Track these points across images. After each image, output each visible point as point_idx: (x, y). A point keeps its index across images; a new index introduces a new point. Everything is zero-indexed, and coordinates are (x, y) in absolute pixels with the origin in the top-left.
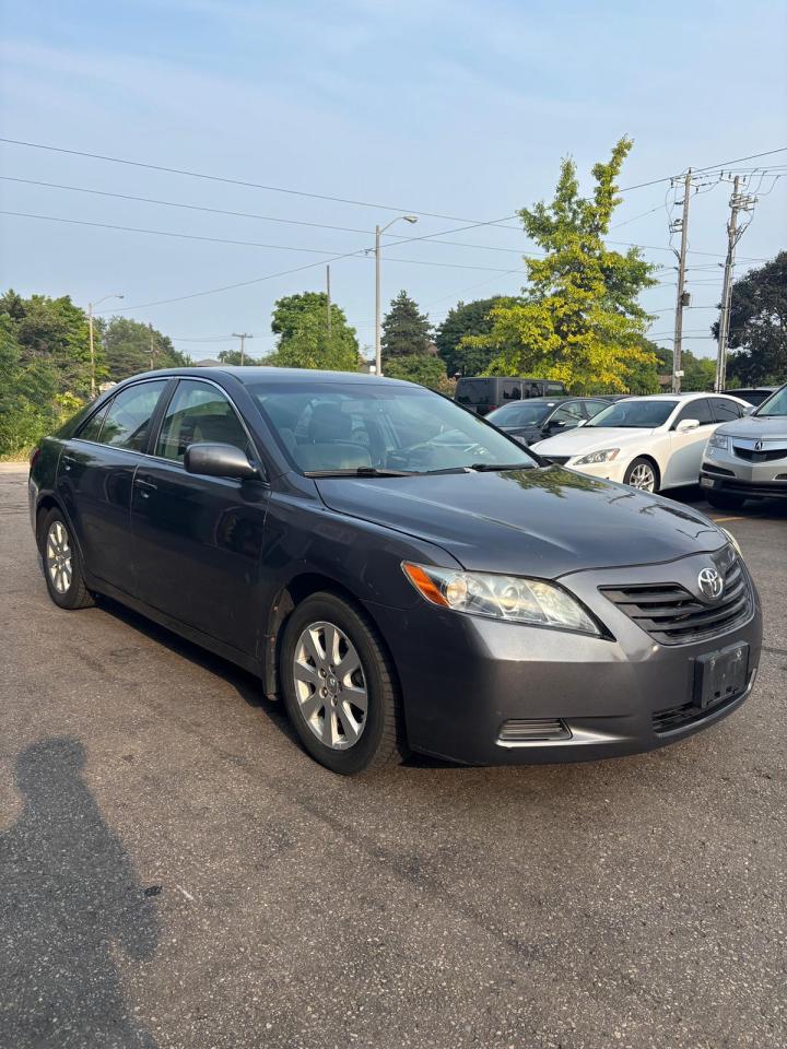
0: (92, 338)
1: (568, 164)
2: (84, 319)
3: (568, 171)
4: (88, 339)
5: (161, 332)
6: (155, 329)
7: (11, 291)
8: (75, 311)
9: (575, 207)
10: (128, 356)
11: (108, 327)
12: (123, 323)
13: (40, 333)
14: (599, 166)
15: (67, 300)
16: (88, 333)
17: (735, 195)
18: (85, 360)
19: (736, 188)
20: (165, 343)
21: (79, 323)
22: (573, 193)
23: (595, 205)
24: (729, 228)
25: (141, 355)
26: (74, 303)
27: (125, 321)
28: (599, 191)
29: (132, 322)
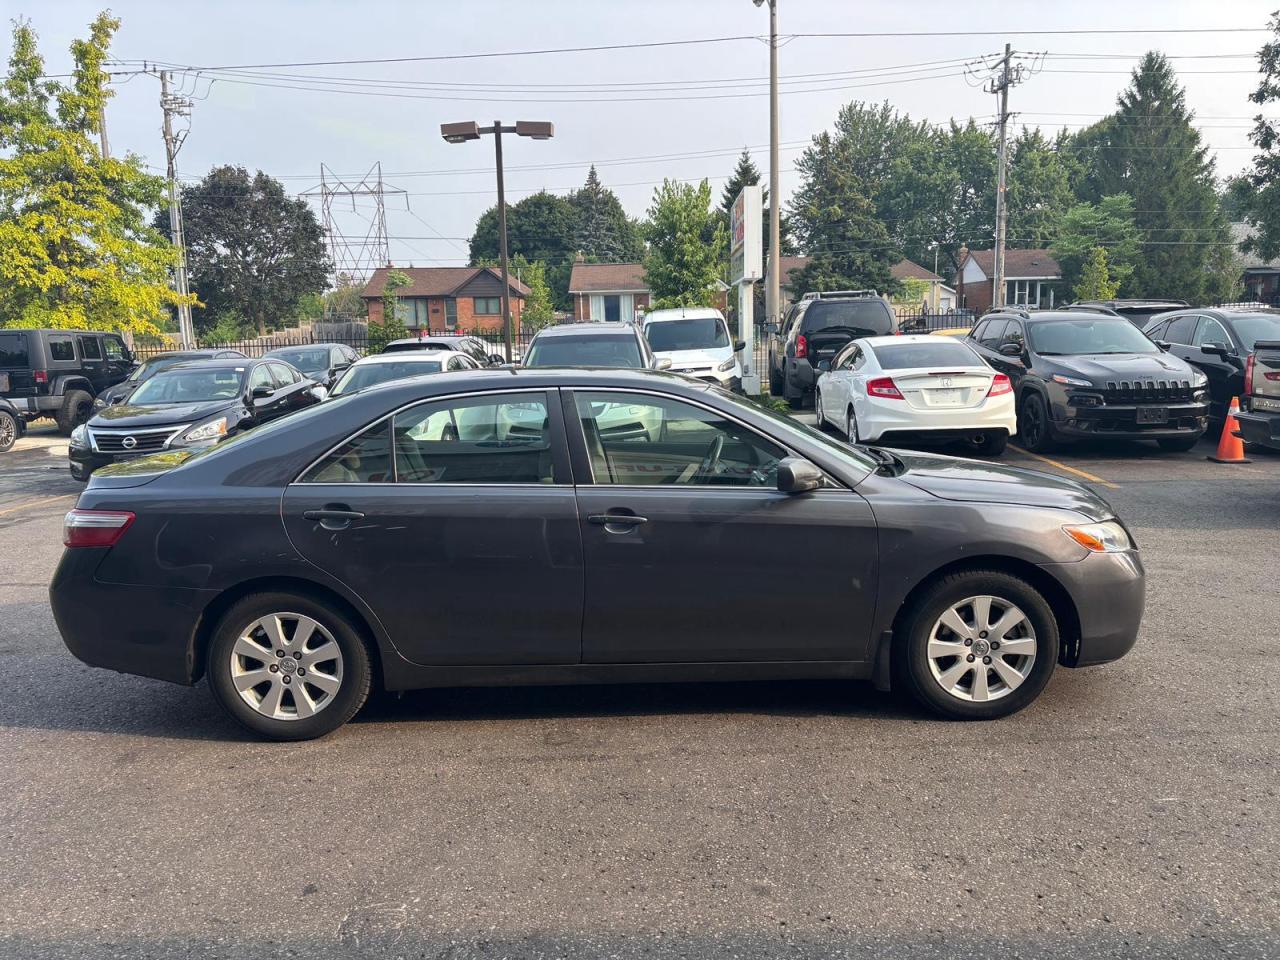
1: (24, 31)
3: (24, 39)
9: (43, 91)
14: (80, 43)
17: (164, 94)
19: (164, 85)
22: (38, 72)
23: (77, 93)
24: (165, 134)
28: (80, 77)
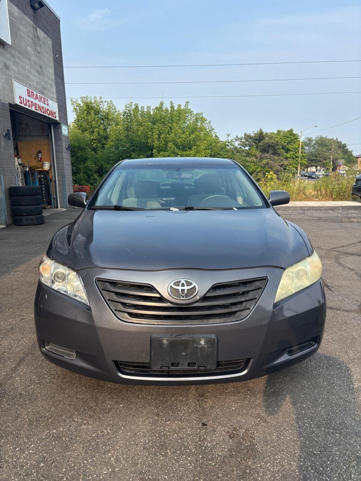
0: (300, 147)
2: (298, 139)
4: (299, 147)
5: (342, 142)
6: (339, 140)
7: (261, 130)
8: (294, 135)
10: (322, 154)
11: (314, 141)
12: (321, 138)
13: (270, 146)
15: (291, 130)
16: (299, 145)
18: (296, 157)
20: (342, 147)
21: (295, 141)
25: (328, 154)
26: (295, 132)
27: (322, 138)
29: (326, 138)
